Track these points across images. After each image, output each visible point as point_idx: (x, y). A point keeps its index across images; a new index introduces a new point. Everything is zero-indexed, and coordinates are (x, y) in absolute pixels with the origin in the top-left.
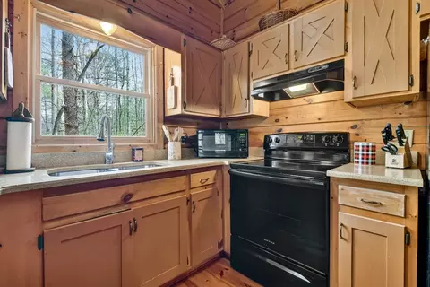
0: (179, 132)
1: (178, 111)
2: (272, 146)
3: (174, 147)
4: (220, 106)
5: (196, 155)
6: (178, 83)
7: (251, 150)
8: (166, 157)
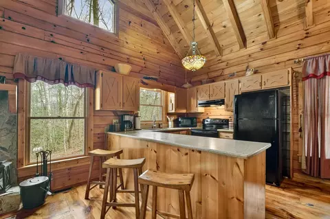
0: (173, 118)
1: (173, 111)
2: (206, 123)
3: (171, 124)
4: (186, 109)
5: (178, 127)
6: (173, 102)
7: (198, 124)
8: (168, 127)
